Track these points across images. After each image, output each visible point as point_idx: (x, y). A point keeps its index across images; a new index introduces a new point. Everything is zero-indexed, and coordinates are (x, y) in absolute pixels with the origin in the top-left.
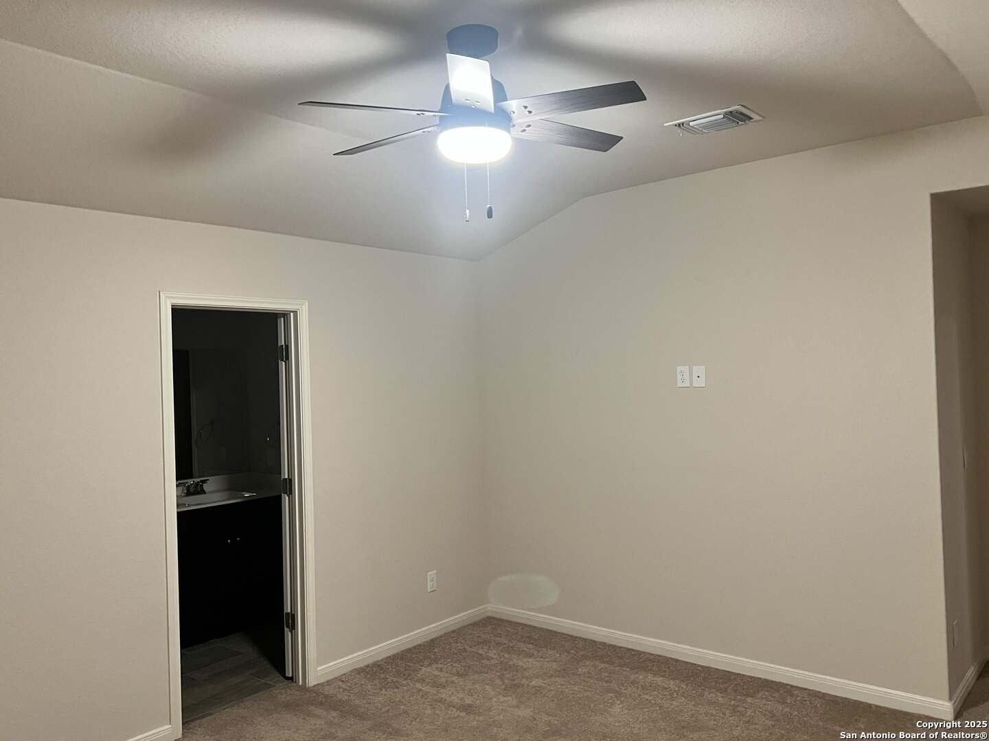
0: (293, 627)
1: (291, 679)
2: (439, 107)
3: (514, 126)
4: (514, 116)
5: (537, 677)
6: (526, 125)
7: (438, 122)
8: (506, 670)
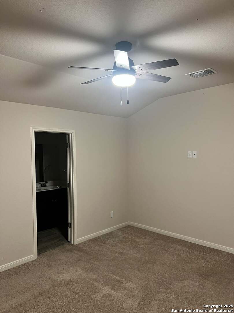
0: (70, 227)
1: (70, 242)
2: (113, 68)
3: (136, 74)
4: (136, 71)
5: (142, 245)
6: (140, 74)
7: (112, 73)
8: (133, 242)
